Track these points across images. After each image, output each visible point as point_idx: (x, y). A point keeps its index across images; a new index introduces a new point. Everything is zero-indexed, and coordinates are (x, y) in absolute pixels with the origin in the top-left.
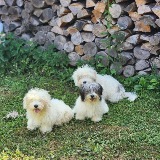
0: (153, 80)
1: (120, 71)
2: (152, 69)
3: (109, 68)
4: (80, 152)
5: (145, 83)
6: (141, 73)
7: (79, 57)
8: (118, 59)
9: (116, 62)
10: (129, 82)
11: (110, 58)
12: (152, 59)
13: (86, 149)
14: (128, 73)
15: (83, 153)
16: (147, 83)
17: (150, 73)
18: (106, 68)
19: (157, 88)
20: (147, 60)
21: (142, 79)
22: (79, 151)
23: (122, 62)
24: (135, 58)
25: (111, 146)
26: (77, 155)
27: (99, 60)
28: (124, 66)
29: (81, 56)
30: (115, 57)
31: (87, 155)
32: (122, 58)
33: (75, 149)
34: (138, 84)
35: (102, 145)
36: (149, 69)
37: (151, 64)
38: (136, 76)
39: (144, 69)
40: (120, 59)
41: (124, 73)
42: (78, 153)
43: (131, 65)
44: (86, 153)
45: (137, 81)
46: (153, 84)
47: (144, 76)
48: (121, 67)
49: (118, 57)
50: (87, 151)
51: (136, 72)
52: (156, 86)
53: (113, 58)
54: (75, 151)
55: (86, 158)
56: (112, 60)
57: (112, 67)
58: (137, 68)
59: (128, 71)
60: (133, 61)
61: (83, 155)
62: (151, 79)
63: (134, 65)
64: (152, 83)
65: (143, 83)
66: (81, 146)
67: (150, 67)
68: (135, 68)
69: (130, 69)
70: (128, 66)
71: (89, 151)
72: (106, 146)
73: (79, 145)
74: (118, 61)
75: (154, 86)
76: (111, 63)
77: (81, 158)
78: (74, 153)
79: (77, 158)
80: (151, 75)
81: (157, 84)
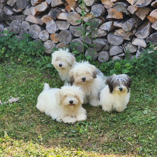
0: (127, 64)
1: (95, 57)
2: (125, 53)
3: (84, 54)
4: (67, 134)
5: (120, 67)
6: (116, 58)
7: (54, 45)
8: (92, 45)
9: (91, 49)
10: (104, 67)
11: (85, 45)
12: (125, 44)
13: (72, 131)
14: (103, 59)
15: (69, 135)
16: (121, 67)
17: (123, 57)
18: (81, 55)
19: (131, 72)
20: (121, 45)
21: (117, 64)
22: (65, 133)
23: (97, 48)
24: (109, 44)
25: (95, 127)
26: (64, 137)
27: (74, 47)
28: (98, 52)
29: (56, 44)
30: (90, 43)
31: (73, 136)
32: (97, 44)
33: (61, 132)
34: (113, 68)
35: (87, 127)
36: (123, 55)
37: (124, 49)
38: (110, 62)
39: (118, 55)
40: (95, 45)
41: (99, 59)
42: (65, 135)
43: (105, 50)
44: (72, 134)
45: (112, 66)
46: (127, 68)
47: (118, 61)
48: (96, 53)
49: (92, 43)
50: (73, 133)
51: (111, 57)
52: (130, 70)
55: (73, 139)
56: (87, 46)
57: (86, 53)
58: (111, 54)
59: (103, 57)
60: (107, 47)
61: (70, 137)
63: (108, 51)
64: (127, 67)
65: (118, 68)
66: (67, 128)
67: (124, 52)
68: (109, 54)
69: (105, 54)
70: (103, 52)
71: (75, 133)
72: (90, 127)
73: (65, 128)
74: (92, 47)
75: (128, 70)
76: (85, 49)
77: (68, 139)
78: (61, 135)
79: (64, 139)
80: (125, 60)
81: (131, 67)
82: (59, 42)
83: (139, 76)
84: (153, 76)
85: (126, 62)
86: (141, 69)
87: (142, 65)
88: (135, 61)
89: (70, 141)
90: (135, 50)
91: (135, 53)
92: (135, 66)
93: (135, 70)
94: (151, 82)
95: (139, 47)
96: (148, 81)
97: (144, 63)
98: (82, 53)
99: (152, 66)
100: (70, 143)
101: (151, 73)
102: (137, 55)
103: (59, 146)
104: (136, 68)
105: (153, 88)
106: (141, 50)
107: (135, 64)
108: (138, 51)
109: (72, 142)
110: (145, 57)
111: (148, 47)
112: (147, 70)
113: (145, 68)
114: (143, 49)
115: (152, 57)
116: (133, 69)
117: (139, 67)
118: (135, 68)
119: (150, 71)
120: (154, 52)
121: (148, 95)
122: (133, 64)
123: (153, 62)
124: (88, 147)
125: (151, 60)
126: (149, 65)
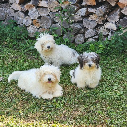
0: (100, 45)
1: (72, 40)
2: (99, 36)
3: (63, 37)
4: (45, 109)
5: (94, 48)
6: (90, 40)
8: (70, 29)
9: (68, 32)
10: (80, 48)
11: (63, 29)
12: (99, 28)
13: (49, 106)
14: (79, 41)
15: (47, 110)
16: (95, 48)
17: (97, 39)
18: (60, 38)
19: (104, 52)
20: (95, 29)
21: (92, 45)
22: (43, 108)
23: (73, 31)
24: (85, 28)
25: (70, 102)
26: (42, 111)
27: (53, 31)
28: (75, 35)
30: (68, 27)
31: (50, 111)
32: (74, 28)
33: (40, 107)
34: (88, 49)
35: (63, 102)
36: (97, 37)
37: (98, 32)
38: (86, 43)
39: (92, 37)
40: (72, 29)
41: (76, 41)
42: (43, 109)
43: (81, 33)
44: (50, 109)
45: (87, 47)
46: (101, 49)
47: (93, 42)
48: (73, 36)
49: (70, 27)
50: (50, 108)
51: (86, 39)
52: (103, 50)
53: (66, 29)
54: (40, 108)
55: (50, 113)
56: (65, 30)
57: (65, 36)
58: (87, 36)
59: (79, 39)
60: (83, 31)
61: (47, 111)
62: (99, 45)
63: (84, 33)
64: (100, 48)
66: (45, 103)
67: (97, 34)
68: (85, 36)
69: (81, 37)
70: (79, 35)
71: (52, 108)
72: (66, 102)
73: (43, 103)
74: (70, 31)
75: (102, 51)
76: (64, 33)
77: (45, 114)
78: (39, 110)
79: (42, 114)
80: (99, 42)
81: (103, 48)
82: (40, 27)
83: (111, 55)
84: (123, 55)
86: (112, 49)
87: (114, 46)
88: (107, 43)
89: (47, 115)
90: (107, 33)
91: (107, 36)
92: (108, 47)
93: (107, 51)
94: (121, 60)
95: (111, 30)
96: (119, 60)
97: (115, 44)
98: (61, 36)
99: (122, 46)
100: (47, 117)
101: (122, 53)
102: (109, 37)
103: (37, 120)
104: (109, 48)
105: (123, 66)
106: (112, 33)
107: (107, 45)
108: (110, 34)
109: (49, 116)
110: (116, 39)
111: (118, 30)
112: (117, 50)
113: (116, 48)
114: (114, 32)
115: (122, 38)
116: (106, 50)
117: (111, 48)
118: (107, 48)
119: (121, 51)
120: (123, 34)
121: (118, 73)
122: (105, 45)
123: (123, 43)
124: (63, 120)
125: (121, 41)
126: (119, 46)
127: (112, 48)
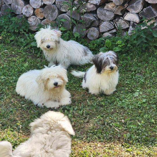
0: (118, 41)
1: (84, 34)
2: (116, 30)
3: (72, 31)
5: (110, 45)
6: (106, 35)
7: (39, 21)
8: (80, 21)
9: (79, 25)
10: (94, 44)
11: (73, 20)
12: (116, 19)
14: (92, 36)
16: (112, 45)
17: (114, 34)
18: (69, 32)
19: (123, 50)
20: (112, 20)
21: (108, 41)
23: (85, 24)
24: (99, 20)
25: (79, 112)
27: (60, 24)
28: (87, 28)
29: (42, 20)
30: (78, 19)
32: (86, 20)
34: (103, 46)
35: (71, 112)
36: (114, 31)
37: (116, 25)
38: (101, 39)
39: (109, 31)
40: (83, 21)
41: (88, 36)
43: (95, 27)
45: (102, 43)
46: (119, 46)
47: (109, 38)
48: (84, 30)
49: (81, 19)
51: (101, 34)
52: (122, 47)
53: (76, 20)
56: (75, 22)
57: (74, 30)
58: (102, 30)
59: (92, 33)
60: (97, 23)
62: (117, 41)
63: (98, 27)
64: (118, 44)
65: (109, 45)
67: (115, 28)
68: (99, 30)
69: (94, 31)
70: (92, 28)
72: (75, 112)
74: (81, 23)
75: (120, 48)
76: (73, 25)
80: (117, 37)
81: (122, 45)
82: (44, 18)
83: (132, 54)
84: (147, 54)
85: (118, 39)
86: (134, 47)
87: (135, 42)
88: (127, 38)
90: (127, 26)
91: (127, 29)
92: (128, 43)
93: (127, 48)
94: (144, 60)
95: (132, 23)
96: (141, 60)
97: (137, 40)
98: (70, 30)
99: (146, 43)
101: (145, 51)
102: (129, 31)
104: (129, 45)
105: (146, 67)
106: (133, 26)
107: (127, 41)
108: (131, 27)
110: (138, 34)
111: (141, 22)
112: (140, 48)
113: (138, 45)
114: (136, 24)
115: (145, 33)
116: (125, 47)
117: (131, 45)
118: (127, 45)
119: (144, 49)
120: (147, 28)
121: (140, 76)
122: (125, 41)
123: (146, 39)
125: (145, 37)
126: (142, 42)
127: (133, 45)
